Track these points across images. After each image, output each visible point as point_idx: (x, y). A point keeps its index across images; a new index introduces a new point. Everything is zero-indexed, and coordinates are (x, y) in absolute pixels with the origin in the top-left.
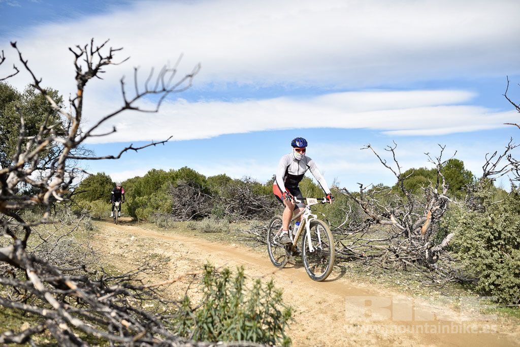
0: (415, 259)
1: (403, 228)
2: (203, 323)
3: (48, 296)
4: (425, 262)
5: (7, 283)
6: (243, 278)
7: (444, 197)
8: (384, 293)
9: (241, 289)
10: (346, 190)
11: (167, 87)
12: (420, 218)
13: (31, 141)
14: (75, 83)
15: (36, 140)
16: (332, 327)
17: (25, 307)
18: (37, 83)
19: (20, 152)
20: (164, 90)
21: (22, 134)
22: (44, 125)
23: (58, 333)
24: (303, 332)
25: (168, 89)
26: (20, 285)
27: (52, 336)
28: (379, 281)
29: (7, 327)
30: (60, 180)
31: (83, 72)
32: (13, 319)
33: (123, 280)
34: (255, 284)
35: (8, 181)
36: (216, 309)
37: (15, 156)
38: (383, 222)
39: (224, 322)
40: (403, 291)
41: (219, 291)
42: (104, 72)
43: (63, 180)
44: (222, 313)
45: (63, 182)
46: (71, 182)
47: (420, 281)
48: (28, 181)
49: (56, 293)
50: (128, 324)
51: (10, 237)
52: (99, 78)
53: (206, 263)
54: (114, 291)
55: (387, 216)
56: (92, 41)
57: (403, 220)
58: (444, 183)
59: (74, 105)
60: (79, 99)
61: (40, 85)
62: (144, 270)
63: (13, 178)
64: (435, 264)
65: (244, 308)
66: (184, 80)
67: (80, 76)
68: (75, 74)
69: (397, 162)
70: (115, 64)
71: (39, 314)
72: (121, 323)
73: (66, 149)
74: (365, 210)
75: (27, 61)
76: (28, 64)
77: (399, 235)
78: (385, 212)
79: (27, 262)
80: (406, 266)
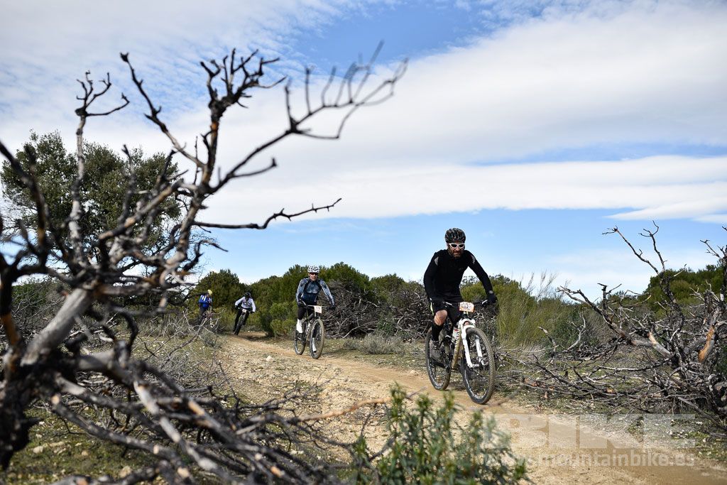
0: (692, 398)
1: (669, 353)
2: (388, 479)
3: (164, 424)
4: (712, 404)
6: (452, 410)
9: (448, 428)
10: (581, 293)
11: (356, 95)
12: (695, 339)
13: (142, 200)
14: (207, 113)
15: (150, 197)
17: (129, 440)
18: (155, 113)
20: (351, 102)
22: (162, 174)
23: (177, 481)
25: (357, 100)
26: (122, 407)
29: (101, 472)
30: (183, 256)
31: (220, 98)
32: (108, 462)
33: (267, 410)
35: (111, 253)
36: (407, 458)
37: (120, 219)
38: (637, 342)
39: (421, 478)
41: (412, 430)
42: (251, 97)
43: (186, 255)
44: (419, 464)
45: (186, 258)
46: (196, 260)
47: (705, 432)
49: (176, 419)
50: (280, 473)
52: (242, 106)
53: (393, 386)
54: (256, 422)
55: (643, 334)
56: (234, 53)
57: (671, 340)
59: (205, 142)
60: (213, 134)
61: (159, 116)
62: (294, 398)
63: (116, 251)
66: (380, 88)
67: (215, 103)
68: (208, 98)
69: (658, 253)
70: (264, 87)
71: (149, 452)
72: (269, 470)
73: (192, 209)
74: (611, 323)
75: (142, 81)
76: (143, 86)
77: (665, 362)
78: (639, 328)
79: (134, 370)
80: (678, 408)
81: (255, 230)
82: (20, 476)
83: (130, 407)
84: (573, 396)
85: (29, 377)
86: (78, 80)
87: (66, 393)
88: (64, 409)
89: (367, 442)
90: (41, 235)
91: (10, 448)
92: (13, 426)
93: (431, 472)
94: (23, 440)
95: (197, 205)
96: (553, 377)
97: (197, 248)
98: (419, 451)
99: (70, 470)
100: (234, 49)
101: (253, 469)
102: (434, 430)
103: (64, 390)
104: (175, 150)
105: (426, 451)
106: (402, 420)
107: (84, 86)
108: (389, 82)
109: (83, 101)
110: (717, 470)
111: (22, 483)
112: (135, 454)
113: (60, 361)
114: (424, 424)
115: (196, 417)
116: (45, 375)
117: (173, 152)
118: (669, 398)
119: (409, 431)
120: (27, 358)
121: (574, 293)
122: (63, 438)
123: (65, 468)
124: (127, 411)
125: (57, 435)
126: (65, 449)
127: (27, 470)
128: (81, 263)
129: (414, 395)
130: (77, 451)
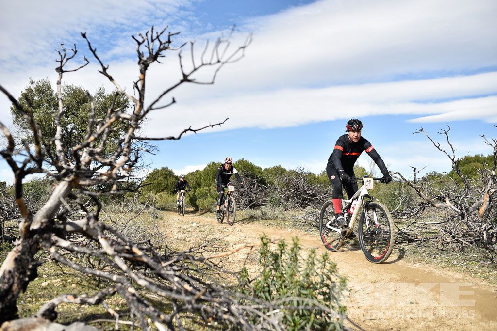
0: (473, 240)
1: (459, 211)
2: (260, 292)
3: (119, 261)
4: (483, 243)
5: (82, 251)
6: (298, 249)
8: (440, 272)
10: (399, 173)
11: (222, 57)
12: (477, 201)
13: (100, 124)
14: (138, 68)
15: (104, 122)
17: (98, 273)
18: (105, 69)
20: (219, 61)
21: (92, 117)
22: (111, 108)
24: (359, 309)
25: (223, 60)
26: (94, 253)
27: (122, 304)
28: (435, 261)
30: (126, 158)
31: (145, 58)
34: (310, 253)
35: (81, 159)
36: (273, 278)
37: (86, 137)
38: (437, 204)
40: (461, 271)
41: (275, 262)
42: (164, 56)
43: (129, 158)
44: (279, 283)
45: (129, 160)
46: (136, 161)
47: (478, 261)
48: (99, 159)
49: (124, 256)
50: (190, 289)
52: (159, 62)
53: (262, 235)
55: (441, 199)
56: (153, 29)
57: (459, 202)
59: (137, 87)
60: (142, 81)
61: (107, 71)
62: (204, 247)
63: (85, 157)
64: (494, 246)
65: (300, 278)
66: (237, 52)
67: (142, 61)
68: (138, 59)
69: (451, 145)
70: (174, 50)
71: (110, 279)
72: (183, 287)
73: (131, 129)
74: (419, 193)
76: (96, 53)
77: (455, 217)
78: (439, 196)
79: (98, 229)
80: (462, 247)
81: (172, 140)
82: (34, 300)
83: (98, 253)
85: (35, 236)
86: (56, 50)
87: (58, 246)
88: (58, 255)
89: (248, 271)
90: (38, 149)
91: (27, 279)
92: (28, 266)
94: (34, 275)
95: (134, 126)
98: (279, 275)
100: (153, 26)
101: (175, 288)
103: (57, 244)
107: (60, 53)
108: (242, 48)
109: (60, 63)
110: (482, 285)
111: (35, 304)
112: (105, 285)
113: (54, 226)
114: (282, 258)
115: (136, 255)
116: (45, 235)
118: (456, 240)
120: (34, 225)
122: (60, 277)
124: (97, 255)
126: (61, 283)
127: (38, 296)
128: (63, 165)
129: (276, 240)
130: (68, 284)
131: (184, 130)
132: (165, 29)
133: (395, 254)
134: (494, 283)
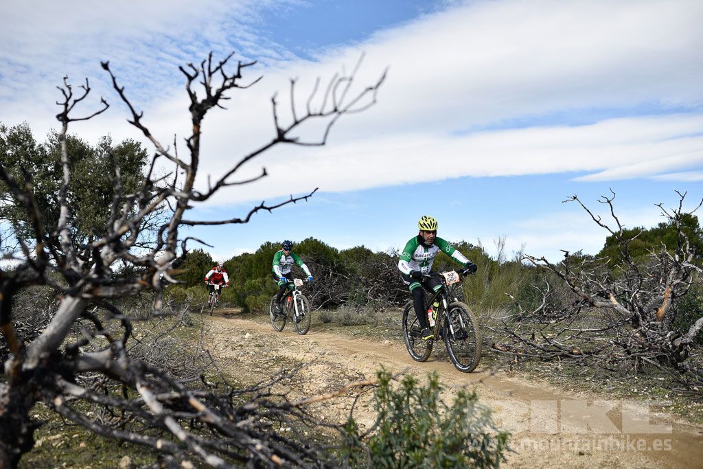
1: (630, 313)
2: (380, 457)
3: (169, 422)
4: (672, 360)
5: (105, 402)
6: (437, 390)
7: (691, 265)
9: (434, 406)
10: (544, 260)
11: (340, 103)
12: (653, 297)
13: (128, 202)
14: (189, 116)
16: (547, 456)
17: (132, 437)
18: (137, 118)
19: (118, 216)
20: (336, 110)
21: (118, 192)
25: (340, 109)
26: (122, 405)
28: (605, 388)
29: (100, 462)
30: (172, 255)
31: (199, 100)
32: (107, 452)
33: (259, 396)
34: (457, 397)
36: (395, 435)
37: (109, 223)
38: (598, 303)
39: (410, 454)
41: (398, 407)
42: (229, 98)
43: (175, 254)
44: (407, 442)
45: (175, 257)
46: (184, 257)
47: (668, 388)
48: (129, 257)
50: (280, 461)
51: (103, 337)
52: (221, 107)
53: (379, 368)
55: (604, 295)
56: (211, 56)
57: (631, 300)
58: (688, 245)
59: (189, 146)
60: (195, 138)
61: (141, 121)
62: (281, 379)
63: (107, 254)
64: (685, 363)
66: (362, 95)
67: (195, 106)
68: (189, 102)
69: (616, 218)
70: (241, 88)
71: (152, 446)
72: (271, 460)
73: (179, 210)
74: (574, 287)
75: (123, 88)
76: (125, 93)
77: (626, 322)
78: (601, 290)
79: (136, 372)
80: (641, 365)
81: (238, 224)
83: (131, 404)
84: (542, 359)
85: (31, 381)
86: (58, 87)
88: (67, 410)
89: (356, 422)
90: (39, 249)
91: (18, 451)
92: (20, 430)
93: (419, 447)
94: (30, 443)
95: (183, 205)
96: (521, 340)
97: (184, 245)
98: (406, 428)
99: (71, 463)
100: (211, 53)
101: (252, 456)
102: (419, 407)
103: (66, 391)
104: (159, 153)
105: (414, 427)
106: (389, 401)
107: (64, 93)
108: (371, 89)
109: (63, 107)
110: (680, 424)
113: (60, 364)
114: (410, 403)
115: (200, 414)
116: (46, 378)
117: (157, 156)
118: (632, 356)
119: (396, 409)
120: (28, 363)
121: (538, 260)
122: (60, 430)
123: (66, 461)
125: (53, 428)
126: (63, 442)
127: (29, 465)
128: (73, 267)
129: (398, 374)
130: (75, 443)
131: (253, 208)
132: (229, 57)
133: (547, 378)
134: (697, 421)
